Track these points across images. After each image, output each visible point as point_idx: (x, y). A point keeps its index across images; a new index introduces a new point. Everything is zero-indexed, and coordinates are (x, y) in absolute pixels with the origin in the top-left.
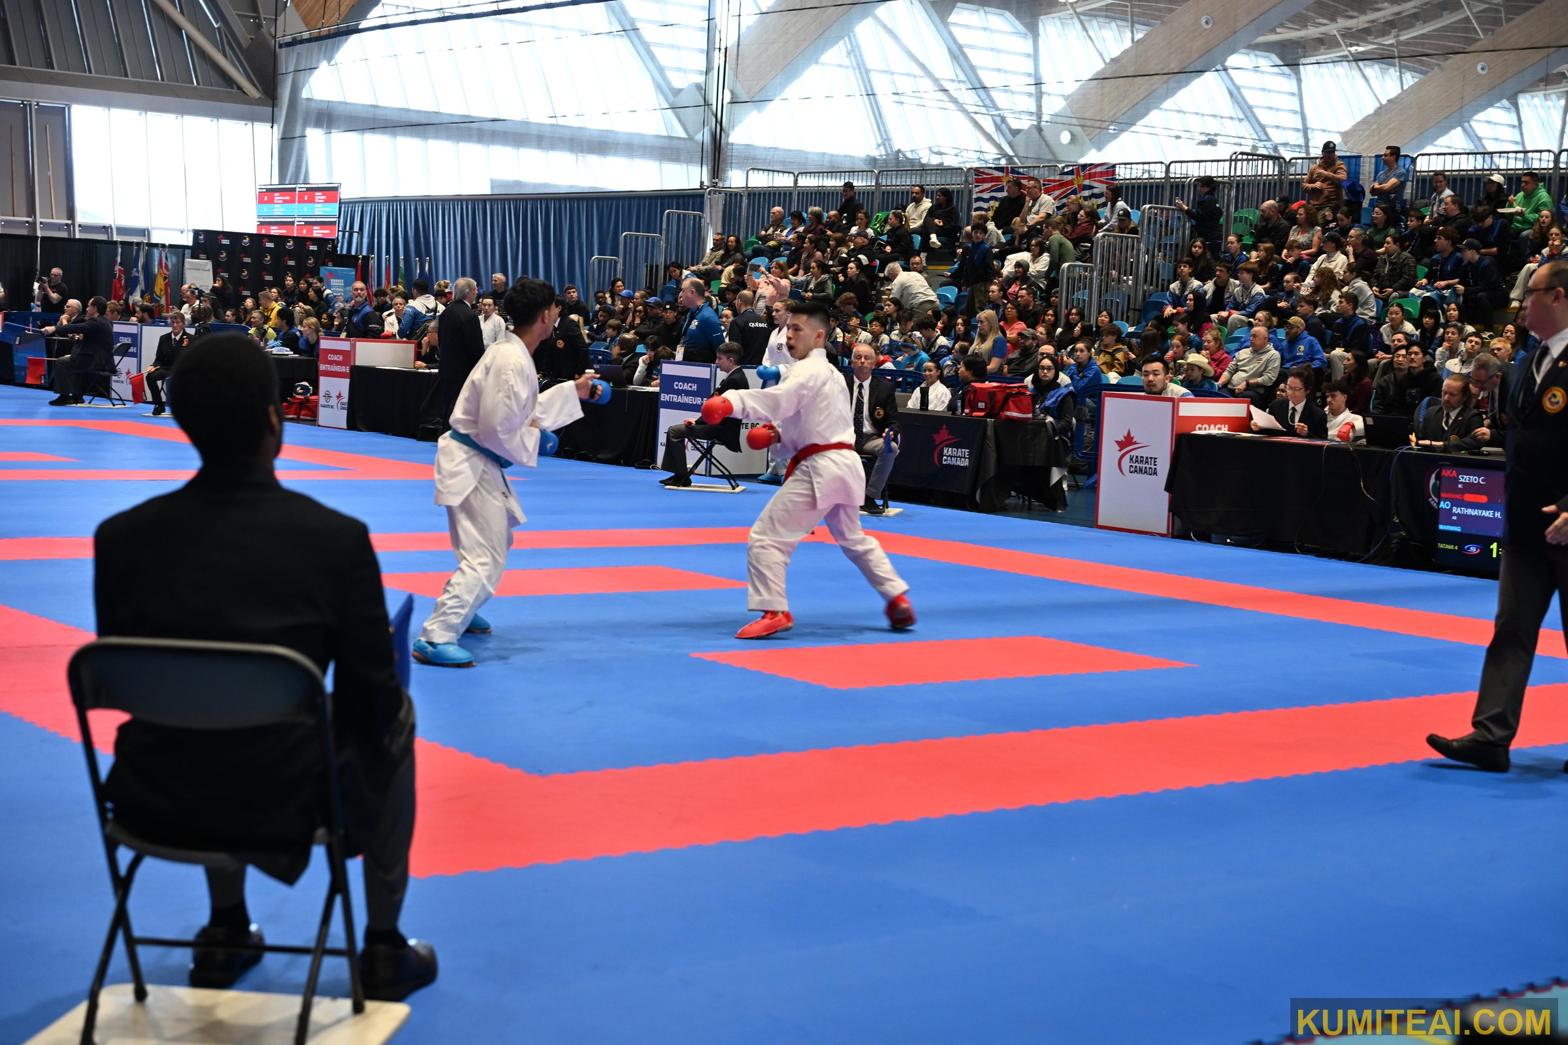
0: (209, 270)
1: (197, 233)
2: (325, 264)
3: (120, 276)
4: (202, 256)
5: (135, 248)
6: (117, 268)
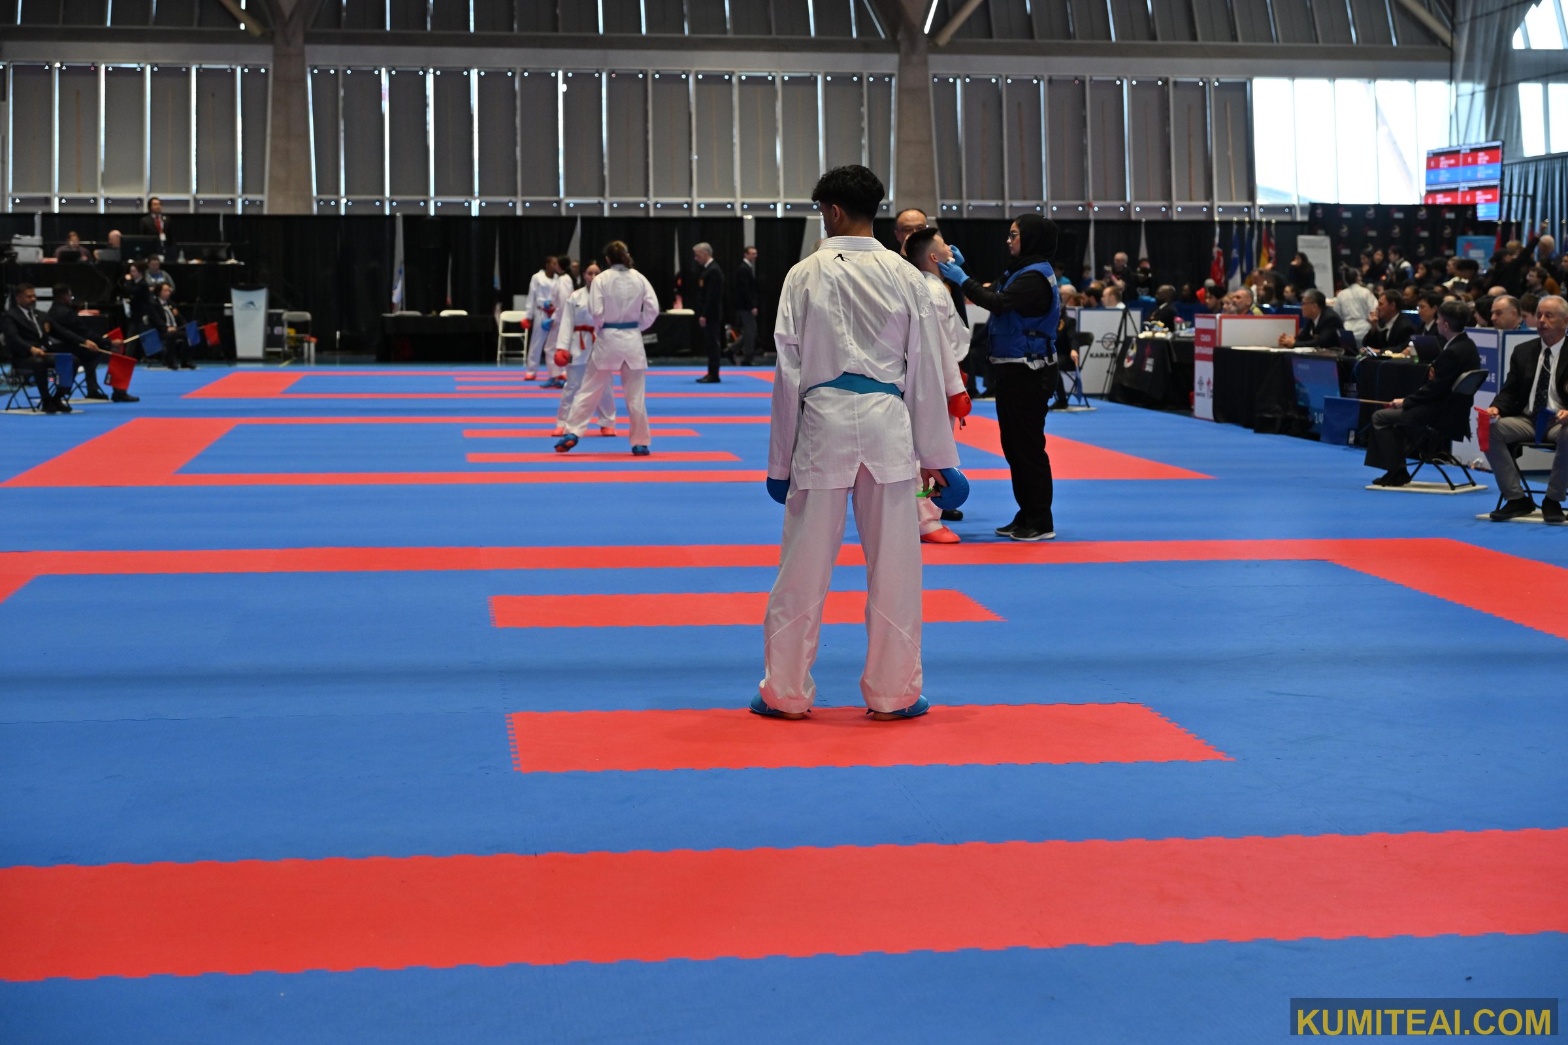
0: (1326, 247)
1: (1314, 207)
2: (1464, 233)
3: (1218, 259)
4: (1320, 232)
5: (1235, 227)
6: (1216, 250)
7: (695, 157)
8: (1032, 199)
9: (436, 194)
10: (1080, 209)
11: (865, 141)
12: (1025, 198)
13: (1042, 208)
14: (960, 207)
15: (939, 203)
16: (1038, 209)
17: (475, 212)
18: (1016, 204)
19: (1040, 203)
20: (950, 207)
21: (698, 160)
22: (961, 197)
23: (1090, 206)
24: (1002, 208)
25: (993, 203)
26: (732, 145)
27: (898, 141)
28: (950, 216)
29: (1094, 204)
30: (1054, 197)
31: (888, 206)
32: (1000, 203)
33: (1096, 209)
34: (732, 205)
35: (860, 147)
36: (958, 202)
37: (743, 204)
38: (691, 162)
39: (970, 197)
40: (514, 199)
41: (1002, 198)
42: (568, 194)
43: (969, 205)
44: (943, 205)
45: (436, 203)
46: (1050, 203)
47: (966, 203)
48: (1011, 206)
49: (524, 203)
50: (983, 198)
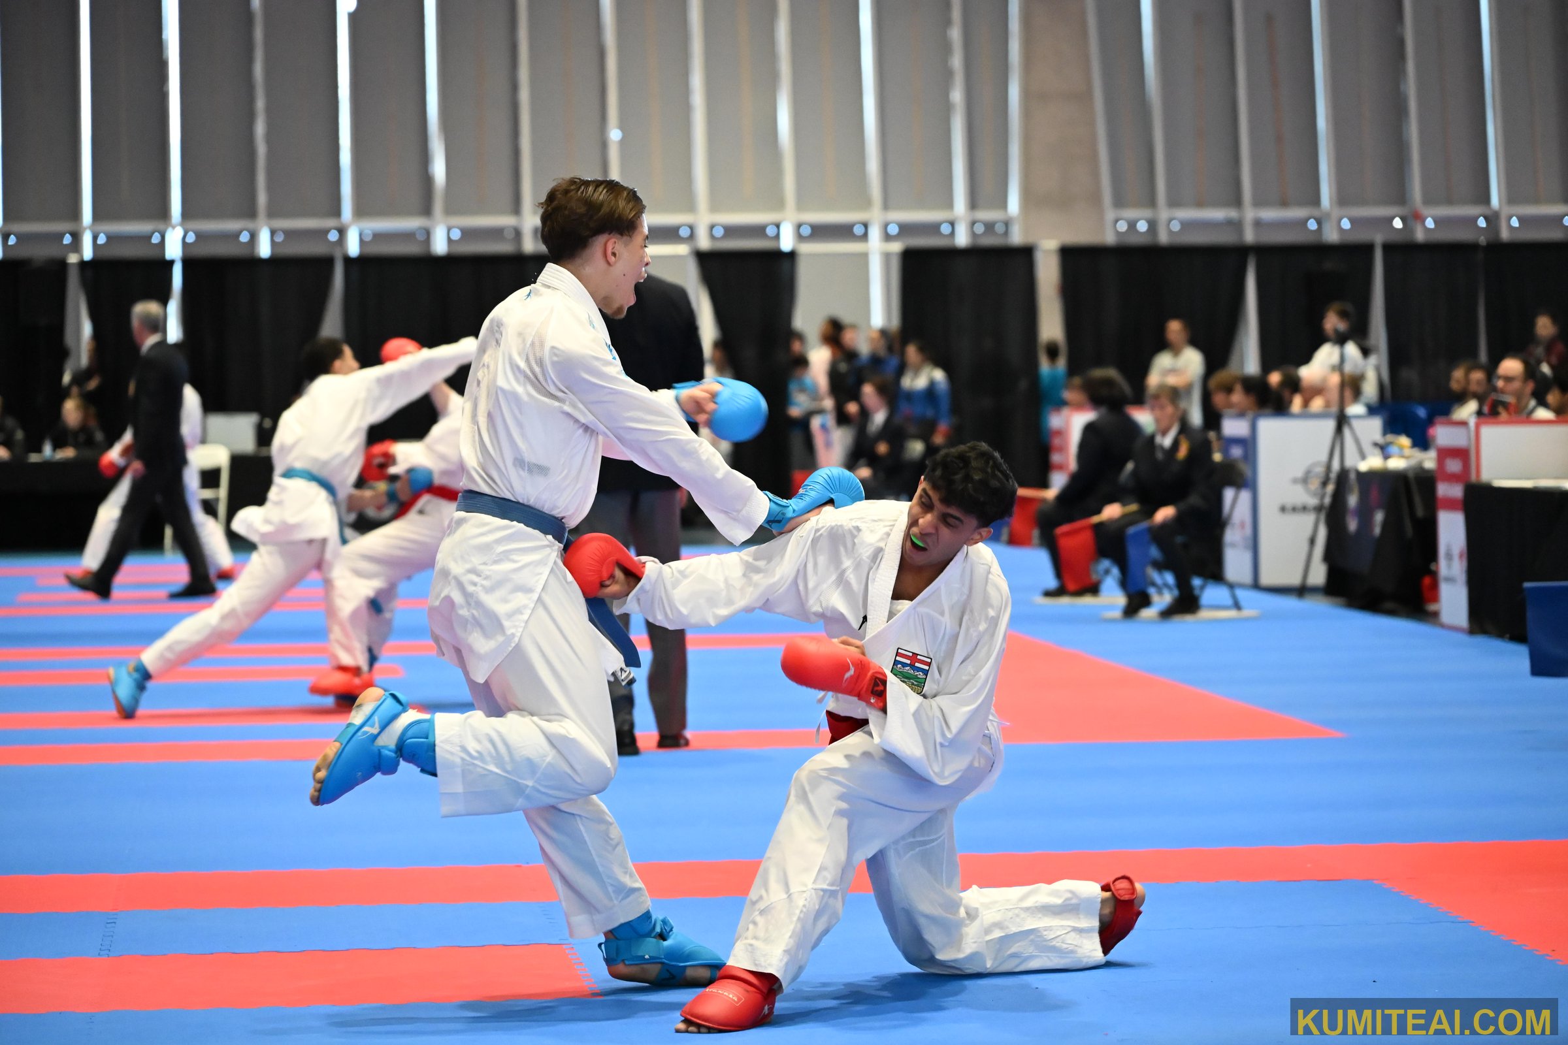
7: (615, 135)
8: (1301, 204)
9: (97, 216)
10: (1398, 223)
11: (957, 96)
12: (1284, 203)
13: (1319, 222)
14: (1153, 225)
15: (1110, 215)
16: (1312, 225)
17: (173, 250)
18: (1270, 214)
19: (1316, 213)
20: (1132, 225)
21: (622, 142)
22: (1152, 202)
23: (1420, 218)
24: (1237, 225)
25: (1218, 214)
26: (687, 108)
27: (1027, 95)
28: (1133, 240)
29: (1424, 211)
30: (1343, 199)
31: (1007, 224)
32: (1232, 214)
33: (1430, 223)
34: (691, 228)
35: (947, 109)
36: (1148, 213)
37: (712, 227)
38: (604, 145)
39: (1174, 203)
40: (250, 225)
41: (1237, 202)
42: (361, 211)
43: (1170, 220)
44: (1116, 221)
45: (95, 238)
46: (1336, 213)
47: (1164, 214)
48: (1258, 223)
49: (273, 233)
50: (1200, 204)
